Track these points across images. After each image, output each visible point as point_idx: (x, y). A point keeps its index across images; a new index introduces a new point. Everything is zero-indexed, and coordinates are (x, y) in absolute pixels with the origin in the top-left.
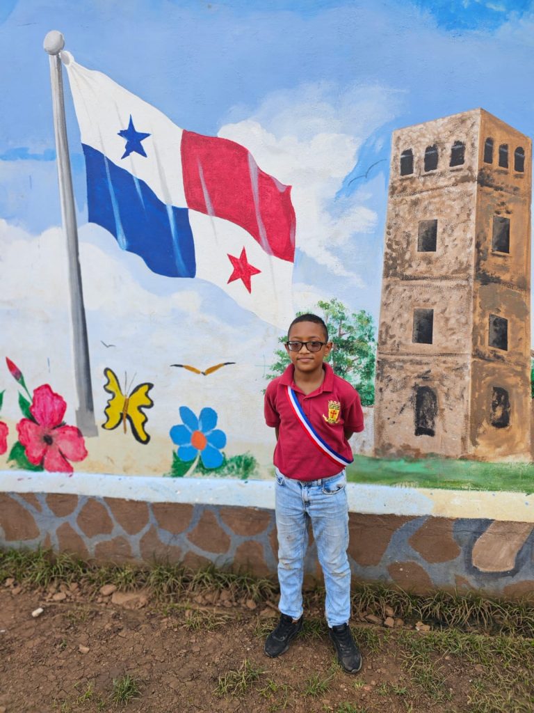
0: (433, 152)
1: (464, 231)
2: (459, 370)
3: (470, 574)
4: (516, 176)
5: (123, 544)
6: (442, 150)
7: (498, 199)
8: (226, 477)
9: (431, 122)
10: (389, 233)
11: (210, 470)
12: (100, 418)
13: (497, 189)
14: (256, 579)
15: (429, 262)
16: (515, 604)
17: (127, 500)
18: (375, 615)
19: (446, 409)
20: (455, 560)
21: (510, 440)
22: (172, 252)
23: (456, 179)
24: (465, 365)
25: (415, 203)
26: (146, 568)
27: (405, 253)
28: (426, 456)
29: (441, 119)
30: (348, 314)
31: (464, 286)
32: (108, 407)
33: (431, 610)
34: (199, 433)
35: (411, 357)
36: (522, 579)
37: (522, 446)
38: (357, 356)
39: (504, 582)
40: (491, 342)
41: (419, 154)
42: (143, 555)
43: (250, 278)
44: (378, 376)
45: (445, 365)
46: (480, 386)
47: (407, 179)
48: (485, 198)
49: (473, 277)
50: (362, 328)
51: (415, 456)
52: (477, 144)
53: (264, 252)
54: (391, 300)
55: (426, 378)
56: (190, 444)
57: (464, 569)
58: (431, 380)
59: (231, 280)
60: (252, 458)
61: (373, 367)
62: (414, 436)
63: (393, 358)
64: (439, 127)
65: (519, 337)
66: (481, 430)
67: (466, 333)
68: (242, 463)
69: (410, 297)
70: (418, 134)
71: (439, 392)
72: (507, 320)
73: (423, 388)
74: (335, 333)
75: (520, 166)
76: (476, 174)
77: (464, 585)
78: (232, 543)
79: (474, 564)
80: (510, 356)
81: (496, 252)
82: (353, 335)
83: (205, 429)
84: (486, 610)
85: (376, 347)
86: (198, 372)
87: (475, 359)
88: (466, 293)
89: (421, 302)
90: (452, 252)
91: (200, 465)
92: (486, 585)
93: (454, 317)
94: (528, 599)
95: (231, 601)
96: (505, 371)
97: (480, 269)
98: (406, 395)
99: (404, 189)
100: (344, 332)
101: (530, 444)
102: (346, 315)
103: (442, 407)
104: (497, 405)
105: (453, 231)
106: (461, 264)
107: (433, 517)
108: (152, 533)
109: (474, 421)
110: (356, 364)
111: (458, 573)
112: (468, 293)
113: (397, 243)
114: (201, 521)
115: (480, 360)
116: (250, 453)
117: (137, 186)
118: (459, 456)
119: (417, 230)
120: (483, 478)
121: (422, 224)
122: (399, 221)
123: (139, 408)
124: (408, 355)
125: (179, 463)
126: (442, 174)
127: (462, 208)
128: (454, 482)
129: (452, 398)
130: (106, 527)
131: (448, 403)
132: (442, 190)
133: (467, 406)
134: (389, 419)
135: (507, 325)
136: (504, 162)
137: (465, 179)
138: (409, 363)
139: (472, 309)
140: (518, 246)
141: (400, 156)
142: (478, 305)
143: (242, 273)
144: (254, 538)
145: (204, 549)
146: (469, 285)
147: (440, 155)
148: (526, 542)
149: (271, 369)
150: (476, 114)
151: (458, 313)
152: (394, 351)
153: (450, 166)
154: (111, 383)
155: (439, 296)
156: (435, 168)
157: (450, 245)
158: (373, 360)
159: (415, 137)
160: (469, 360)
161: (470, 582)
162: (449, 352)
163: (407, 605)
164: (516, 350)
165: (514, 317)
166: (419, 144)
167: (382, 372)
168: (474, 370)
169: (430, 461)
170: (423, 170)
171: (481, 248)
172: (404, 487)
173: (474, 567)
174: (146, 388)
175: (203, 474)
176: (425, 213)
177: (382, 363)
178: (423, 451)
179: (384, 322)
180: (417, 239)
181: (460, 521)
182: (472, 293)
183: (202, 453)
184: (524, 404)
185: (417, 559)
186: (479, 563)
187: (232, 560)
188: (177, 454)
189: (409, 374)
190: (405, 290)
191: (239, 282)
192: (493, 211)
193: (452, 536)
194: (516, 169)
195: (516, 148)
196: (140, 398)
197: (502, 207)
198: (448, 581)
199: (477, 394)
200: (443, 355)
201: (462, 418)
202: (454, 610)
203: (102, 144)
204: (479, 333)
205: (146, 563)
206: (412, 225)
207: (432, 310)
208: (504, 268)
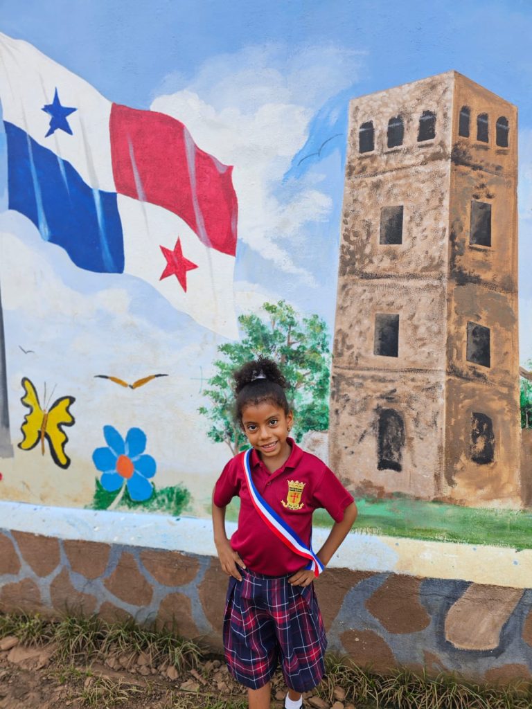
0: (398, 124)
1: (435, 219)
2: (431, 389)
3: (443, 650)
4: (498, 152)
5: (32, 588)
6: (408, 122)
7: (477, 180)
8: (155, 512)
9: (395, 89)
10: (345, 222)
11: (138, 503)
12: (15, 436)
13: (475, 168)
14: (181, 641)
15: (394, 257)
16: (499, 694)
17: (36, 535)
18: (321, 698)
19: (415, 438)
20: (423, 632)
21: (495, 479)
22: (97, 243)
23: (425, 157)
24: (437, 385)
25: (377, 186)
26: (57, 618)
27: (364, 246)
28: (391, 496)
29: (407, 85)
30: (298, 319)
31: (436, 287)
32: (25, 423)
33: (392, 695)
34: (125, 457)
35: (373, 373)
36: (509, 661)
37: (510, 488)
38: (309, 370)
39: (486, 664)
40: (470, 355)
41: (381, 127)
42: (54, 603)
43: (185, 273)
44: (333, 394)
45: (413, 384)
46: (457, 412)
47: (366, 157)
48: (461, 180)
49: (446, 276)
50: (314, 336)
51: (378, 494)
52: (450, 114)
53: (201, 243)
54: (349, 303)
55: (391, 398)
56: (115, 471)
57: (435, 644)
58: (396, 402)
59: (165, 275)
60: (186, 491)
61: (327, 383)
62: (377, 470)
63: (350, 373)
64: (404, 95)
65: (505, 350)
66: (458, 466)
67: (439, 344)
68: (174, 496)
69: (371, 300)
70: (380, 103)
71: (407, 416)
72: (489, 330)
73: (387, 411)
74: (283, 341)
75: (502, 139)
76: (449, 150)
77: (435, 665)
78: (155, 594)
79: (447, 639)
80: (494, 374)
81: (475, 246)
82: (304, 344)
83: (132, 454)
84: (462, 700)
85: (331, 359)
86: (125, 385)
87: (450, 377)
88: (438, 295)
89: (384, 306)
90: (421, 245)
91: (126, 496)
92: (462, 666)
93: (425, 324)
94: (515, 689)
95: (148, 666)
96: (487, 393)
97: (455, 266)
98: (367, 419)
99: (364, 169)
100: (294, 341)
101: (520, 486)
102: (296, 320)
103: (410, 435)
104: (478, 436)
105: (422, 219)
106: (432, 259)
107: (395, 575)
108: (64, 577)
109: (450, 454)
110: (307, 380)
111: (427, 649)
112: (440, 296)
113: (356, 234)
114: (119, 565)
115: (456, 378)
116: (184, 484)
117: (62, 168)
118: (432, 498)
119: (378, 218)
120: (462, 527)
121: (385, 211)
122: (358, 207)
123: (59, 426)
124: (368, 369)
125: (102, 493)
126: (408, 151)
127: (433, 191)
128: (426, 530)
129: (422, 425)
130: (13, 568)
131: (418, 430)
132: (409, 170)
133: (441, 436)
134: (346, 447)
135: (489, 336)
136: (483, 135)
137: (436, 157)
138: (370, 380)
139: (445, 315)
140: (502, 239)
141: (359, 130)
142: (453, 310)
143: (176, 268)
144: (180, 590)
145: (123, 599)
146: (441, 285)
147: (405, 127)
148: (513, 614)
149: (209, 383)
150: (449, 78)
151: (430, 319)
152: (352, 365)
153: (418, 141)
154: (29, 395)
155: (406, 298)
156: (401, 144)
157: (419, 236)
158: (327, 375)
159: (376, 108)
160: (443, 378)
161: (442, 662)
162: (418, 368)
163: (362, 686)
164: (500, 367)
165: (497, 325)
166: (380, 115)
167: (338, 390)
168: (449, 391)
169: (397, 501)
170: (386, 146)
171: (457, 240)
172: (364, 533)
173: (447, 642)
174: (67, 402)
175: (130, 507)
176: (389, 198)
177: (338, 379)
178: (388, 489)
179: (340, 330)
180: (379, 229)
181: (429, 582)
182: (446, 297)
183: (128, 481)
184: (512, 436)
185: (376, 627)
186: (454, 637)
187: (154, 616)
188: (100, 482)
189: (370, 393)
190: (365, 291)
191: (173, 278)
192: (470, 195)
193: (419, 599)
194: (498, 143)
195: (498, 118)
196: (60, 415)
197: (482, 190)
198: (415, 658)
199: (453, 420)
200: (410, 371)
201: (435, 450)
202: (421, 697)
203: (25, 121)
204: (455, 344)
205: (57, 613)
206: (373, 211)
207: (398, 316)
208: (485, 265)
